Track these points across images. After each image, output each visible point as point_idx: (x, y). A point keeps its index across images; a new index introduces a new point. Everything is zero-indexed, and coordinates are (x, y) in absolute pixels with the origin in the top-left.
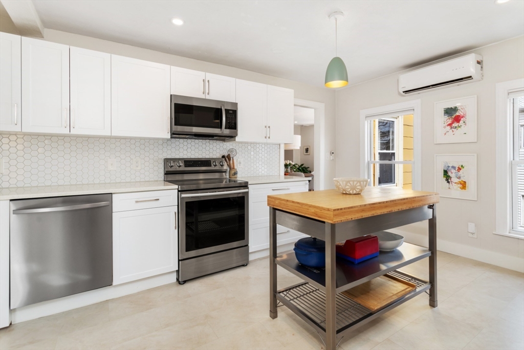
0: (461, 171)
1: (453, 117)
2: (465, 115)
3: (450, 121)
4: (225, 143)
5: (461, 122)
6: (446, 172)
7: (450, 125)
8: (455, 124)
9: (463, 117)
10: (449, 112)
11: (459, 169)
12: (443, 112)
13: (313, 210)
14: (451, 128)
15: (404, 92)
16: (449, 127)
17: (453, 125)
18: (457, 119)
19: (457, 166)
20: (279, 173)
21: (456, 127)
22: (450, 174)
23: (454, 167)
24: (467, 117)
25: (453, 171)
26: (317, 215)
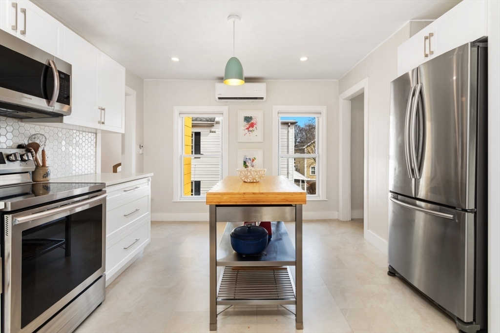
0: (254, 162)
1: (250, 123)
2: (256, 123)
3: (248, 126)
4: (23, 124)
5: (254, 127)
6: (245, 163)
7: (248, 129)
8: (251, 129)
9: (255, 124)
10: (248, 119)
11: (253, 160)
12: (243, 119)
13: (283, 197)
14: (249, 131)
15: (219, 98)
16: (247, 130)
17: (250, 129)
18: (252, 125)
19: (252, 158)
20: (96, 171)
21: (251, 131)
22: (247, 164)
23: (250, 159)
24: (258, 124)
25: (250, 162)
26: (287, 201)
